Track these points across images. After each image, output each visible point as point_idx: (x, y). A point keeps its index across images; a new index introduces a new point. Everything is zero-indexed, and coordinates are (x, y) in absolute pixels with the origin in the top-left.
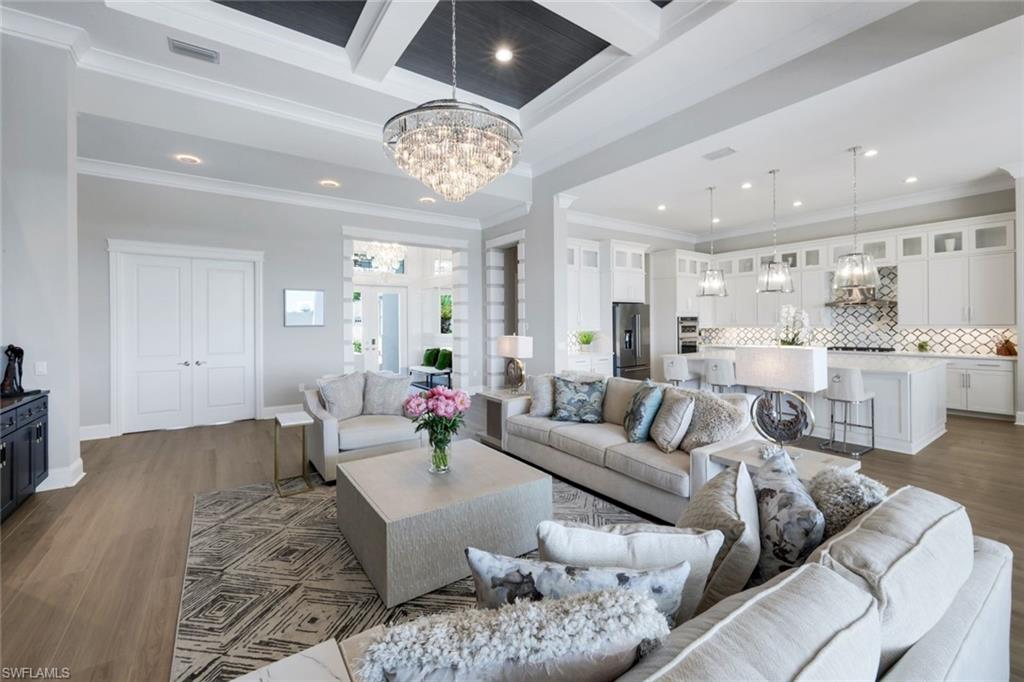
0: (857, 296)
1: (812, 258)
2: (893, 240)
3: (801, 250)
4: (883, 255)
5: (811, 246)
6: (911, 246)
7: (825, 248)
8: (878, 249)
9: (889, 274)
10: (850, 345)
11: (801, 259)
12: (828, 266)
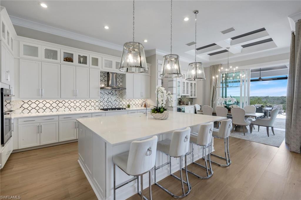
1: (95, 62)
3: (90, 55)
5: (95, 55)
7: (102, 59)
9: (123, 77)
11: (89, 61)
12: (102, 68)
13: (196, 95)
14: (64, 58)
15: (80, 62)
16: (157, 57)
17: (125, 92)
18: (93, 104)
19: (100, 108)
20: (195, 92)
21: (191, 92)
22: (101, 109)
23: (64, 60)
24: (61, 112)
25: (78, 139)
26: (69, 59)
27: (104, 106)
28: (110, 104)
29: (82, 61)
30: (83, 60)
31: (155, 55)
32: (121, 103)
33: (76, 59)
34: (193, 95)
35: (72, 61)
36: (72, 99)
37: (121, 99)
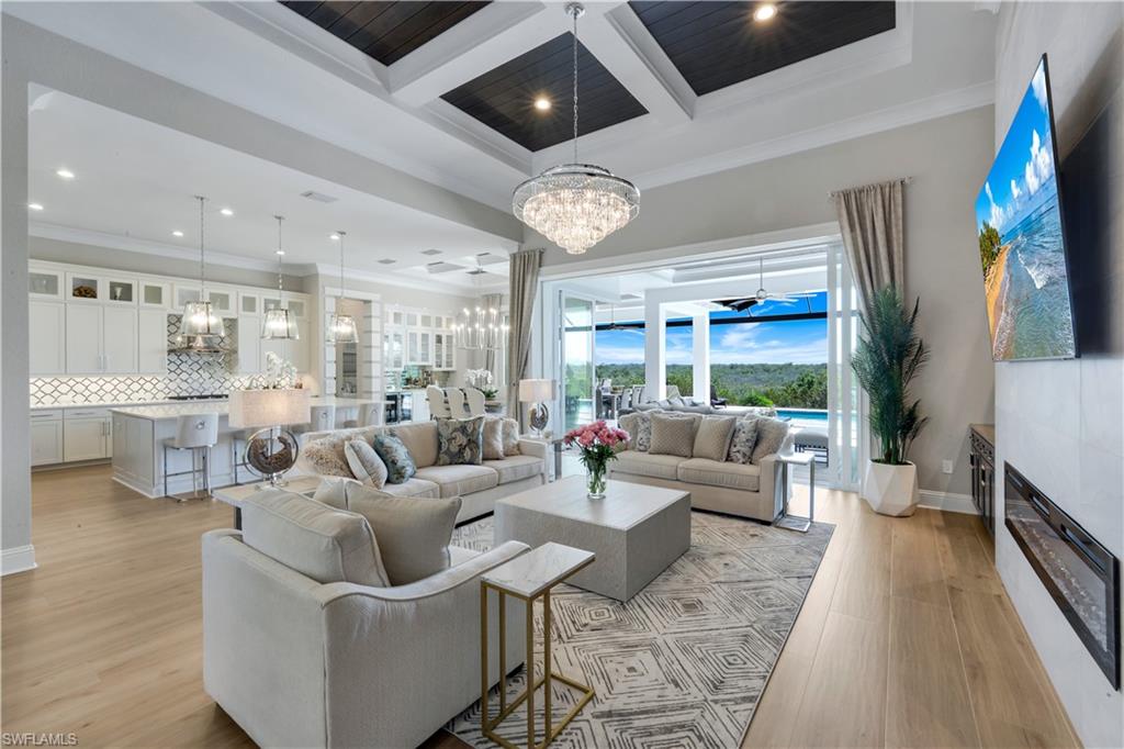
0: (199, 343)
1: (154, 295)
2: (236, 294)
3: (139, 282)
4: (227, 307)
5: (154, 281)
6: (249, 304)
7: (171, 288)
8: (220, 301)
9: (231, 324)
10: (184, 394)
11: (138, 293)
12: (172, 307)
13: (454, 364)
14: (75, 290)
15: (113, 297)
16: (321, 281)
17: (237, 360)
18: (148, 386)
19: (170, 395)
20: (449, 356)
21: (439, 356)
22: (171, 398)
23: (74, 295)
24: (65, 401)
25: (110, 459)
26: (85, 291)
27: (178, 390)
28: (196, 385)
29: (118, 294)
30: (123, 293)
31: (317, 275)
32: (227, 384)
33: (103, 291)
34: (444, 364)
35: (95, 296)
36: (93, 375)
37: (227, 375)
